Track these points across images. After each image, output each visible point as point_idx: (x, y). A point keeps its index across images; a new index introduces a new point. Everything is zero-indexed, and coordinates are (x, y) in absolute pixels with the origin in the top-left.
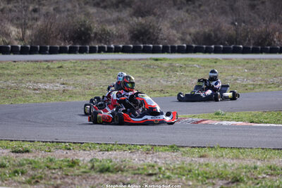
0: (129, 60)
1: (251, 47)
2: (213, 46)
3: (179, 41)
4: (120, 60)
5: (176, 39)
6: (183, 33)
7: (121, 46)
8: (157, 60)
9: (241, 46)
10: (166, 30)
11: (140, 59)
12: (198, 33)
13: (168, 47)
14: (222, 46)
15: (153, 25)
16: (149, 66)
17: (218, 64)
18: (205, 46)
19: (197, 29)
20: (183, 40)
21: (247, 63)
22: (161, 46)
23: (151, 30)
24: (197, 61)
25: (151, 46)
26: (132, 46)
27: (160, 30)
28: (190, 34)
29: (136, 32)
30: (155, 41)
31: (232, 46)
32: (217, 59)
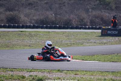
0: (9, 31)
1: (62, 26)
2: (45, 26)
3: (29, 23)
4: (5, 31)
5: (28, 22)
6: (31, 19)
7: (3, 25)
8: (22, 31)
9: (58, 26)
10: (23, 18)
11: (14, 31)
12: (38, 19)
13: (24, 26)
14: (49, 25)
15: (17, 15)
16: (20, 34)
17: (50, 34)
18: (41, 25)
19: (37, 18)
20: (31, 22)
21: (63, 33)
22: (21, 25)
23: (16, 18)
24: (40, 32)
25: (17, 25)
26: (7, 25)
27: (20, 18)
28: (34, 20)
29: (9, 19)
30: (18, 23)
31: (54, 26)
32: (49, 32)
